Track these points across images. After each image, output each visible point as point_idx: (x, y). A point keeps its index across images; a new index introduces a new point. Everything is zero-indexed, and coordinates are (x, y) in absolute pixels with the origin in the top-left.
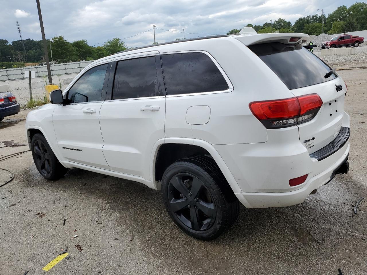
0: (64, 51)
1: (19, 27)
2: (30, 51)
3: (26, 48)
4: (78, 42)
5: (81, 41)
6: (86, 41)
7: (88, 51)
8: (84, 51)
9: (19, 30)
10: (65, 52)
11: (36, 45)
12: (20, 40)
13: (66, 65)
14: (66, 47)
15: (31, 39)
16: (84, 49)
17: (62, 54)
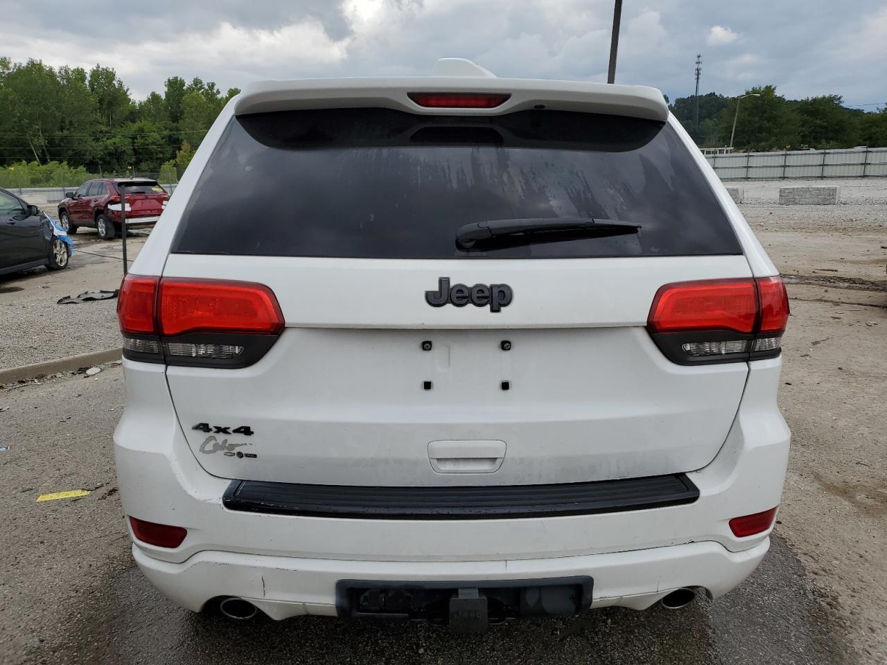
0: (765, 122)
1: (700, 66)
2: (707, 120)
3: (699, 115)
4: (815, 100)
5: (824, 97)
6: (840, 98)
7: (837, 125)
8: (825, 124)
9: (698, 74)
10: (768, 125)
11: (724, 106)
12: (692, 97)
13: (752, 158)
14: (774, 112)
15: (717, 94)
16: (825, 120)
17: (760, 130)
